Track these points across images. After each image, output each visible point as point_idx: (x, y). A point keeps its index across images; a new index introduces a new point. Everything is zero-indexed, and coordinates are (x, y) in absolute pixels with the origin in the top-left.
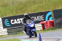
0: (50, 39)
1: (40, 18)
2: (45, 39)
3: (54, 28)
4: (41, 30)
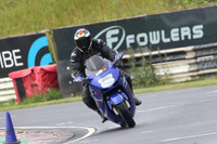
0: (46, 131)
1: (10, 58)
2: (28, 131)
4: (13, 100)
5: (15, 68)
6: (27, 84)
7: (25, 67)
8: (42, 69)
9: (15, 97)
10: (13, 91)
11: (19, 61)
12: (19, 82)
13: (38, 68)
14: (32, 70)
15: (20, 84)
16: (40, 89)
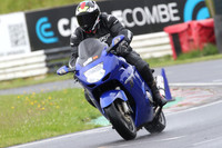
0: (202, 88)
2: (183, 88)
5: (171, 23)
6: (183, 39)
8: (199, 24)
9: (171, 52)
12: (175, 38)
13: (195, 23)
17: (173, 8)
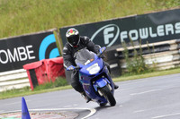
1: (24, 53)
2: (40, 113)
3: (64, 81)
4: (28, 87)
5: (28, 61)
6: (39, 74)
7: (37, 59)
8: (51, 61)
9: (29, 85)
10: (28, 80)
11: (31, 55)
12: (32, 73)
13: (48, 60)
14: (43, 63)
15: (33, 74)
16: (50, 77)
17: (30, 49)
